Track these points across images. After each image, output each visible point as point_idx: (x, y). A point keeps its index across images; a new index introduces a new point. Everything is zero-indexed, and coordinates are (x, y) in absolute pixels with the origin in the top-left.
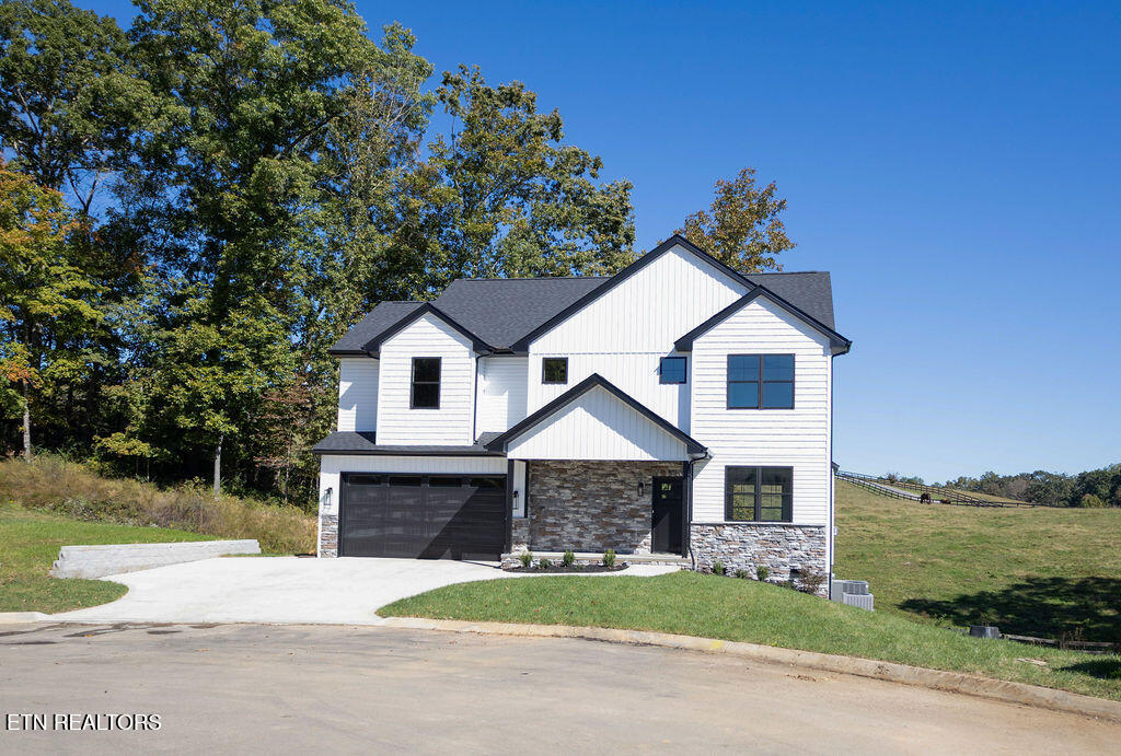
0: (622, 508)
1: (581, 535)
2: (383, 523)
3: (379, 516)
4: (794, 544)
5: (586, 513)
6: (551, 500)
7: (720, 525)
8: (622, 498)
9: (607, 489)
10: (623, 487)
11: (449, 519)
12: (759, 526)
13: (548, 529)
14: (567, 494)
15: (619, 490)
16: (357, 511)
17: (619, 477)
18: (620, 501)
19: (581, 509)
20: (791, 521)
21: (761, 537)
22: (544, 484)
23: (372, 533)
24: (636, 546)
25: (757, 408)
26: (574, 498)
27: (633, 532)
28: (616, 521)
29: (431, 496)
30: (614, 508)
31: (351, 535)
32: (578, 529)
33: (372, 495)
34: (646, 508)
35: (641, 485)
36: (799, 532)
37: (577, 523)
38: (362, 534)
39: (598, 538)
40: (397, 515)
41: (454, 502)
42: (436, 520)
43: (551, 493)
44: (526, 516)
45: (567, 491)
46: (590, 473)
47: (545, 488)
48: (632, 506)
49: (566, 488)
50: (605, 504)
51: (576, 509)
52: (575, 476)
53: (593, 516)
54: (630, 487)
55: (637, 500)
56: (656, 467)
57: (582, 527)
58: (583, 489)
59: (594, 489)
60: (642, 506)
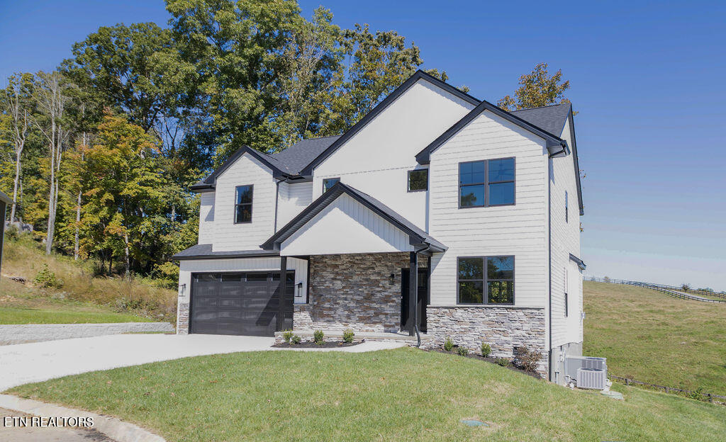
0: (379, 295)
1: (348, 317)
2: (218, 309)
3: (215, 304)
4: (517, 324)
5: (352, 299)
6: (328, 290)
7: (453, 308)
8: (379, 287)
9: (367, 280)
10: (378, 278)
11: (265, 305)
12: (486, 308)
13: (325, 312)
14: (338, 284)
15: (376, 280)
16: (202, 301)
17: (377, 270)
18: (377, 289)
19: (349, 296)
20: (513, 304)
21: (487, 319)
22: (323, 277)
23: (210, 316)
25: (483, 206)
26: (344, 287)
27: (386, 314)
28: (374, 305)
29: (248, 288)
30: (373, 295)
31: (199, 318)
32: (346, 313)
33: (211, 288)
34: (396, 294)
36: (521, 313)
37: (346, 308)
38: (204, 317)
39: (361, 319)
40: (226, 303)
41: (264, 292)
42: (251, 306)
43: (327, 284)
44: (308, 302)
45: (339, 282)
46: (355, 267)
47: (323, 280)
48: (386, 293)
49: (338, 279)
50: (366, 292)
51: (345, 296)
52: (345, 270)
53: (358, 302)
54: (385, 278)
55: (390, 288)
56: (404, 260)
57: (349, 310)
58: (350, 280)
59: (358, 280)
60: (393, 293)
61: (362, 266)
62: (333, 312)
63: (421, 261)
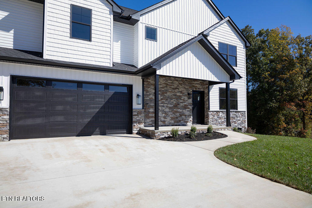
0: (181, 104)
1: (165, 117)
3: (45, 108)
4: (239, 118)
7: (218, 112)
8: (181, 100)
10: (181, 95)
11: (98, 110)
15: (180, 96)
16: (24, 106)
17: (180, 90)
19: (165, 105)
20: (237, 110)
23: (39, 121)
24: (187, 122)
26: (162, 99)
27: (185, 115)
28: (179, 110)
29: (84, 96)
30: (178, 104)
31: (21, 123)
33: (38, 93)
35: (189, 94)
36: (240, 114)
38: (29, 122)
39: (172, 118)
40: (59, 108)
41: (100, 100)
42: (89, 111)
44: (143, 108)
46: (168, 87)
47: (148, 94)
48: (185, 104)
50: (175, 102)
51: (162, 105)
52: (162, 88)
53: (170, 108)
54: (185, 95)
55: (187, 101)
56: (193, 86)
57: (165, 113)
58: (165, 95)
59: (170, 95)
60: (189, 103)
61: (172, 87)
63: (201, 87)
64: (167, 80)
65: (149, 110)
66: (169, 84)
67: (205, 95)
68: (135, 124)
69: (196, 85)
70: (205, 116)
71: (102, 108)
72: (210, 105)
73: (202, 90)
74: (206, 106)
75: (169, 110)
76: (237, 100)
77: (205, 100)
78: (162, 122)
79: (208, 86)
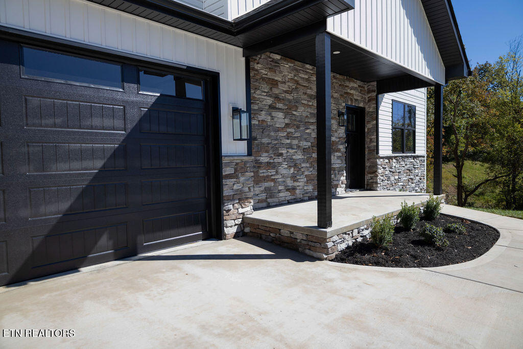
1: (294, 178)
13: (262, 172)
14: (280, 119)
19: (295, 142)
20: (415, 152)
24: (337, 186)
29: (34, 101)
32: (292, 170)
34: (341, 141)
35: (340, 114)
37: (291, 161)
39: (309, 179)
44: (250, 154)
46: (301, 90)
48: (333, 139)
49: (279, 109)
50: (313, 135)
51: (288, 141)
52: (286, 92)
53: (304, 151)
55: (336, 131)
56: (347, 93)
57: (295, 166)
58: (294, 113)
59: (305, 114)
60: (339, 138)
62: (273, 172)
63: (359, 98)
64: (296, 70)
65: (258, 158)
66: (301, 81)
67: (367, 119)
68: (231, 207)
69: (352, 92)
70: (367, 170)
71: (115, 154)
72: (380, 143)
73: (361, 105)
74: (368, 145)
75: (303, 157)
76: (414, 132)
77: (366, 130)
78: (288, 190)
79: (374, 94)
